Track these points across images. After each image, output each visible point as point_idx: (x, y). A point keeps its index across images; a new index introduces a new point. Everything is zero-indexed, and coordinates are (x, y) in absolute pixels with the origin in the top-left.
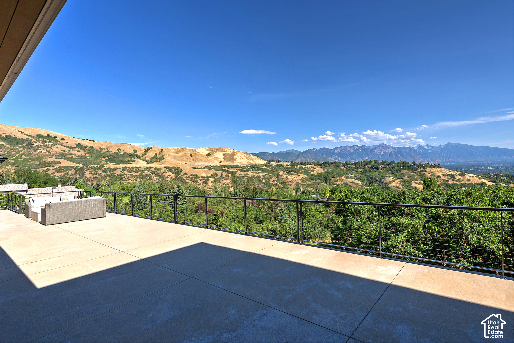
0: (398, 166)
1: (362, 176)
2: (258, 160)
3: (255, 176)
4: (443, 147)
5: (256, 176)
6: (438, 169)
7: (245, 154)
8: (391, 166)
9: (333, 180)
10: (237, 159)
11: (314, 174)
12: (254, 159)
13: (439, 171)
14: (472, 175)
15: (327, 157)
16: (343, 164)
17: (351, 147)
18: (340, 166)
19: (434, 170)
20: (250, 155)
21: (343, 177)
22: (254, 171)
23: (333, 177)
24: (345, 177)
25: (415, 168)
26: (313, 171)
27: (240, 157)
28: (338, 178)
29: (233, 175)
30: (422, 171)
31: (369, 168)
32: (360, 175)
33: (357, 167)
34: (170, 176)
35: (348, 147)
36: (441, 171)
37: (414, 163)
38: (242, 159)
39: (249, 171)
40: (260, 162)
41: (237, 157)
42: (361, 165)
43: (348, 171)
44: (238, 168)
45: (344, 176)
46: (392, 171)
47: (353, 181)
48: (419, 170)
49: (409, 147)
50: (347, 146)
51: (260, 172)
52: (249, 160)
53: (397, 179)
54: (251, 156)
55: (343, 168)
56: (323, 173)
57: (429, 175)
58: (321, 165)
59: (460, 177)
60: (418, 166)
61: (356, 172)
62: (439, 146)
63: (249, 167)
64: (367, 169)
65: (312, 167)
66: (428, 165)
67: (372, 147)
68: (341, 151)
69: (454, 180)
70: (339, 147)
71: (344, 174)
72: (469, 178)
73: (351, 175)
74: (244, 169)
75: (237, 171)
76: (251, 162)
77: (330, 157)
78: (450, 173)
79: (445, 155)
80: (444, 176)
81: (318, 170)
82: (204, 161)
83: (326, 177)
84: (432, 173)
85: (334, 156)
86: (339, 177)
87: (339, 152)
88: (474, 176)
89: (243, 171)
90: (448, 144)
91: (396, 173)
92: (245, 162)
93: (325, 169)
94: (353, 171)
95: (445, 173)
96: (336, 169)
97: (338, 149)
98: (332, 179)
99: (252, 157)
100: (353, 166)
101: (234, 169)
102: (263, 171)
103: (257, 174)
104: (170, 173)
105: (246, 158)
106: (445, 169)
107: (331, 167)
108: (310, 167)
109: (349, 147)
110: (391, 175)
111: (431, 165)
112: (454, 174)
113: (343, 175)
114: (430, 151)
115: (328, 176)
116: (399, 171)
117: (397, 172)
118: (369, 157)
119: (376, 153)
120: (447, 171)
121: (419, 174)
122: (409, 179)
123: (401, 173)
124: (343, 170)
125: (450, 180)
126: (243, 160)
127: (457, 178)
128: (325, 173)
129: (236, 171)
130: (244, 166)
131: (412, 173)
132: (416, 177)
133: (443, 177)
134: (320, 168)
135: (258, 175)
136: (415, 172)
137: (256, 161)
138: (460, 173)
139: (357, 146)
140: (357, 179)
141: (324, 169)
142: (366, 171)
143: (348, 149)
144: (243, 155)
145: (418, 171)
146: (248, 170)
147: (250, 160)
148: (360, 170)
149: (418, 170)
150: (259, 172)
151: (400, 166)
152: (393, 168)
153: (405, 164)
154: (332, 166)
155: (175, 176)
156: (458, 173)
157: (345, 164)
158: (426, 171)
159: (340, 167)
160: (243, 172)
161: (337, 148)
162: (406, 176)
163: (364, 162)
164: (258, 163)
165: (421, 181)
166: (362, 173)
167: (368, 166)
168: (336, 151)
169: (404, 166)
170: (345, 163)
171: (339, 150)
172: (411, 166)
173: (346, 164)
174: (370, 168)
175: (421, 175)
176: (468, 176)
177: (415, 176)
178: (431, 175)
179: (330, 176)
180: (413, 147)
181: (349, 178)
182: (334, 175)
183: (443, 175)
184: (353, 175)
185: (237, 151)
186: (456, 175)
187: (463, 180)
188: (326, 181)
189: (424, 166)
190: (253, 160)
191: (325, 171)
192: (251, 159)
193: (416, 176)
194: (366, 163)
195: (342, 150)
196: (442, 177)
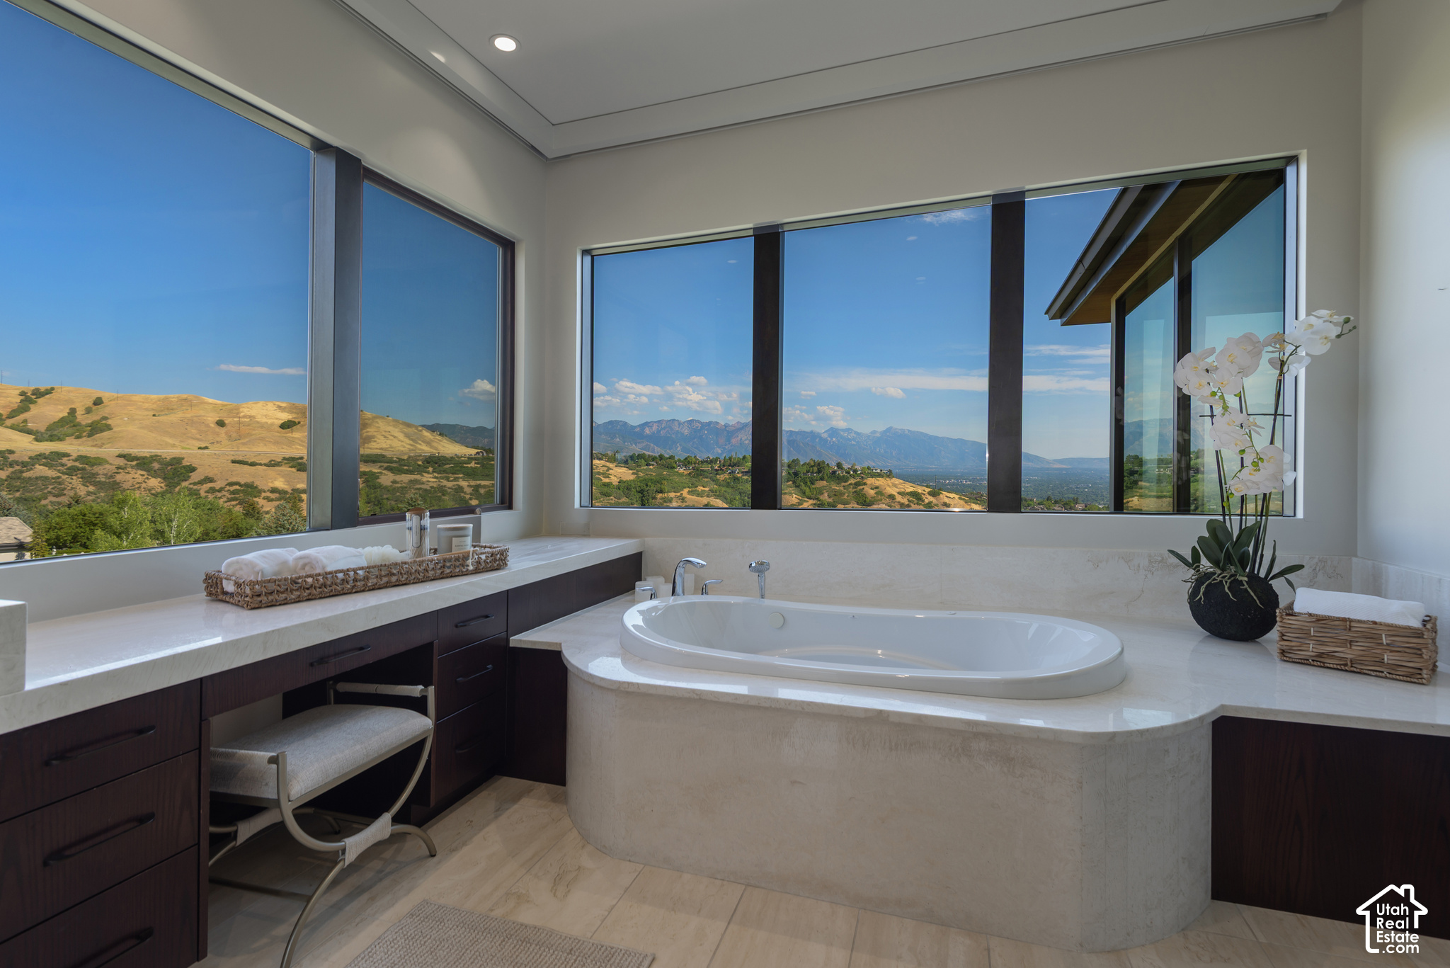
0: (808, 472)
1: (730, 490)
2: (445, 445)
3: (445, 486)
4: (878, 435)
5: (449, 488)
6: (890, 481)
7: (401, 426)
8: (793, 471)
9: (662, 498)
10: (373, 437)
11: (612, 484)
12: (433, 441)
13: (891, 485)
14: (952, 495)
15: (624, 442)
16: (679, 461)
17: (684, 422)
18: (675, 465)
19: (880, 482)
20: (420, 428)
21: (685, 492)
22: (438, 474)
23: (661, 492)
24: (689, 492)
25: (844, 476)
26: (607, 476)
27: (384, 433)
28: (672, 495)
29: (368, 481)
30: (857, 484)
31: (742, 472)
32: (723, 489)
33: (717, 470)
34: (144, 485)
35: (676, 423)
36: (895, 485)
37: (839, 466)
38: (392, 438)
39: (424, 474)
40: (450, 448)
41: (375, 434)
42: (724, 466)
43: (695, 479)
44: (385, 462)
45: (686, 490)
46: (794, 482)
47: (709, 503)
48: (852, 481)
49: (812, 432)
50: (674, 420)
51: (461, 476)
52: (417, 443)
53: (806, 499)
54: (421, 431)
55: (681, 470)
56: (633, 481)
57: (872, 492)
58: (626, 462)
59: (931, 499)
60: (849, 473)
61: (713, 481)
62: (871, 433)
63: (420, 463)
64: (739, 475)
65: (603, 466)
66: (869, 471)
67: (732, 426)
68: (659, 431)
69: (920, 504)
70: (655, 422)
71: (685, 485)
72: (947, 501)
73: (702, 488)
74: (405, 466)
75: (381, 473)
76: (425, 449)
77: (632, 444)
78: (911, 489)
79: (882, 451)
80: (900, 496)
81: (620, 474)
82: (276, 443)
83: (641, 492)
84: (877, 488)
85: (643, 442)
86: (675, 492)
87: (653, 433)
88: (957, 497)
89: (400, 471)
90: (889, 429)
91: (803, 487)
92: (402, 449)
93: (638, 471)
94: (706, 480)
95: (903, 490)
96: (665, 473)
97: (651, 427)
98: (659, 496)
99: (427, 434)
100: (706, 467)
101: (372, 467)
102: (471, 474)
103: (451, 481)
104: (143, 475)
105: (407, 436)
106: (901, 481)
107: (651, 467)
108: (599, 464)
109: (680, 423)
110: (793, 490)
111: (874, 471)
112: (920, 491)
113: (685, 488)
114: (853, 443)
115: (647, 489)
116: (810, 481)
117: (805, 483)
118: (724, 448)
119: (741, 439)
120: (906, 485)
121: (851, 489)
122: (831, 500)
123: (814, 486)
124: (681, 475)
125: (912, 505)
126: (396, 444)
127: (926, 501)
128: (641, 482)
129: (378, 473)
130: (404, 460)
131: (838, 488)
132: (845, 497)
133: (899, 498)
134: (624, 470)
135: (454, 485)
136: (844, 486)
137: (440, 447)
138: (930, 490)
139: (698, 421)
140: (717, 497)
141: (635, 471)
142: (736, 479)
143: (676, 428)
144: (394, 426)
145: (850, 484)
146: (421, 470)
147: (420, 442)
148: (721, 477)
149: (850, 482)
150: (457, 476)
151: (811, 471)
152: (796, 474)
153: (823, 468)
154: (653, 465)
155: (162, 485)
156: (928, 490)
157: (686, 463)
158: (865, 484)
159: (674, 468)
160: (404, 475)
161: (651, 425)
162: (826, 494)
163: (730, 459)
164: (448, 452)
165: (856, 506)
166: (728, 485)
167: (740, 468)
168: (647, 431)
169: (819, 472)
170: (686, 459)
171: (655, 428)
172: (834, 472)
173: (689, 462)
174: (746, 472)
175: (855, 492)
176: (945, 498)
177: (844, 494)
178: (875, 493)
179: (652, 488)
180: (818, 433)
181: (699, 495)
182: (663, 487)
183: (899, 493)
184: (707, 489)
185: (374, 415)
186: (924, 494)
187: (936, 505)
188: (642, 500)
189: (861, 473)
190: (428, 443)
191: (638, 477)
192: (423, 441)
193: (847, 495)
194: (736, 461)
195: (662, 429)
196: (897, 497)
